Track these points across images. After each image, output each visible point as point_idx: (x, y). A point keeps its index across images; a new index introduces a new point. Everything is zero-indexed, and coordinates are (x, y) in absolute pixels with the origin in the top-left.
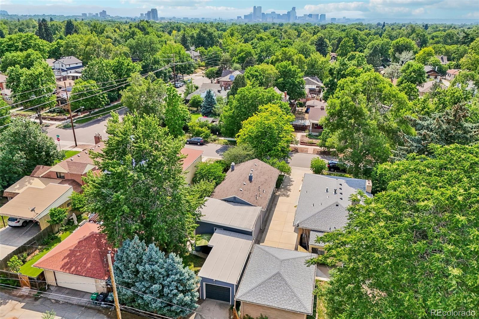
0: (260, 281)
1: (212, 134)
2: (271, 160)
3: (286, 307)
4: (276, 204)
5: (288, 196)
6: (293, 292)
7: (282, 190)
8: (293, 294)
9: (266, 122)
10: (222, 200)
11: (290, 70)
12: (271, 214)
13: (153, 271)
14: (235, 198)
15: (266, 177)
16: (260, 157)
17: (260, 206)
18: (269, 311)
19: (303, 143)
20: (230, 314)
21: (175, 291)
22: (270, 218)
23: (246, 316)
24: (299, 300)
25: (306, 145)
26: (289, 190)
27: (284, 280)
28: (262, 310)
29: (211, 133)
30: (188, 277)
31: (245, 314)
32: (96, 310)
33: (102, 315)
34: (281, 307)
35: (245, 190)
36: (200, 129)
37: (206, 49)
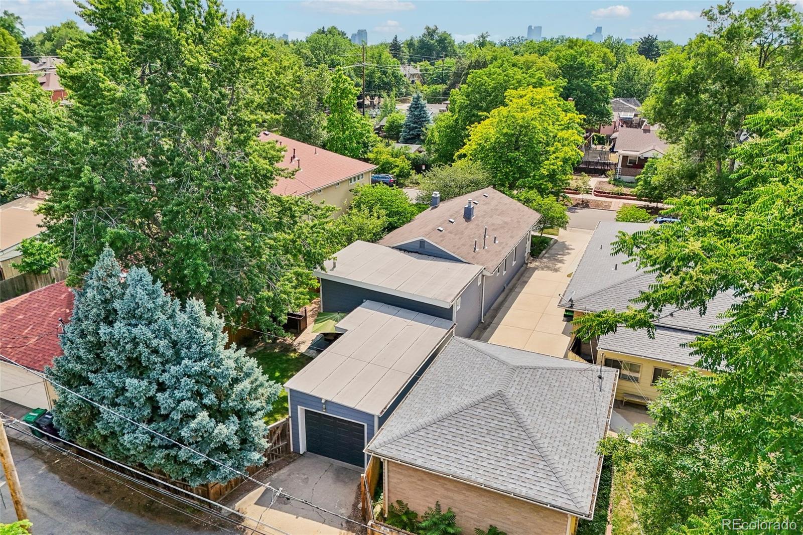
0: (444, 409)
1: (414, 171)
2: (524, 193)
3: (510, 487)
4: (526, 282)
5: (556, 270)
6: (538, 448)
7: (545, 260)
8: (536, 452)
9: (519, 115)
10: (393, 248)
11: (583, 64)
12: (511, 298)
13: (135, 341)
14: (422, 242)
15: (508, 219)
16: (498, 185)
17: (482, 264)
18: (462, 497)
19: (601, 192)
20: (357, 498)
21: (187, 404)
22: (506, 304)
23: (395, 505)
24: (553, 471)
25: (607, 197)
26: (561, 261)
27: (514, 414)
28: (440, 491)
29: (412, 169)
30: (233, 373)
31: (394, 500)
32: (33, 449)
33: (39, 463)
34: (495, 486)
35: (450, 232)
36: (391, 160)
37: (432, 64)
